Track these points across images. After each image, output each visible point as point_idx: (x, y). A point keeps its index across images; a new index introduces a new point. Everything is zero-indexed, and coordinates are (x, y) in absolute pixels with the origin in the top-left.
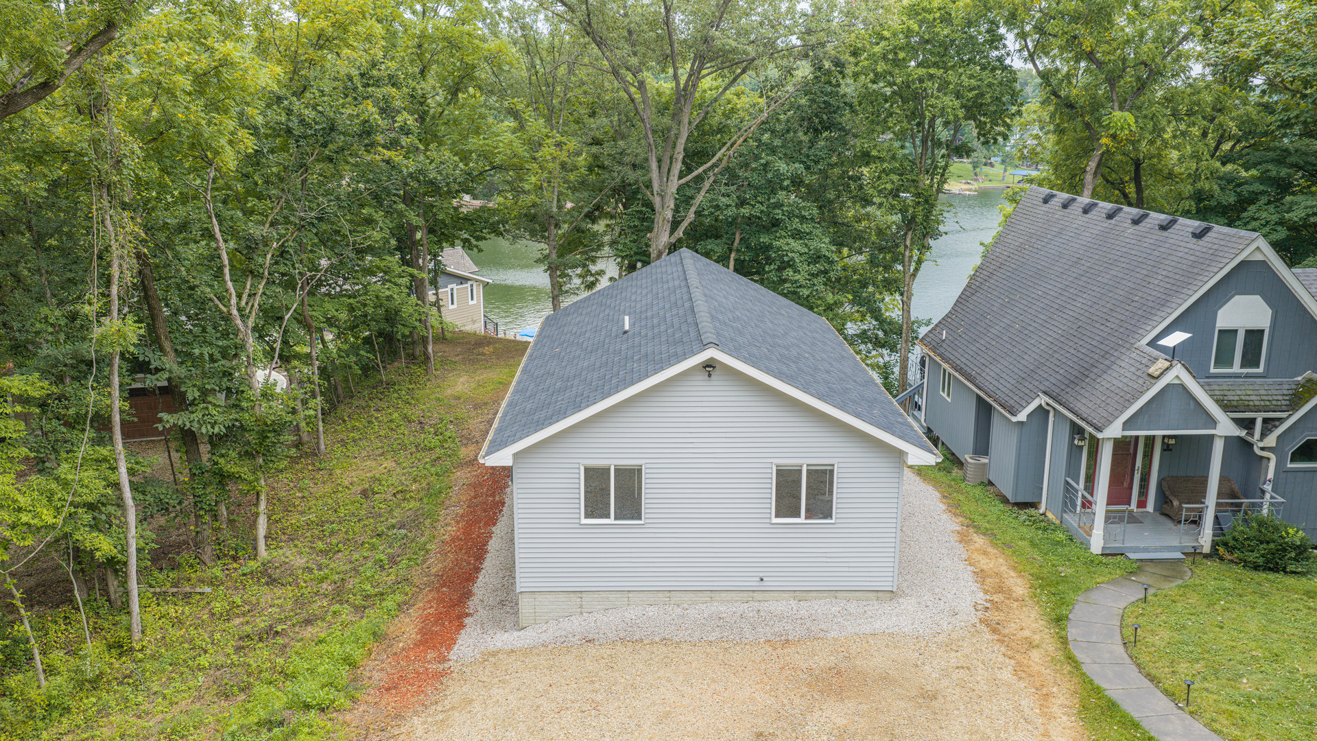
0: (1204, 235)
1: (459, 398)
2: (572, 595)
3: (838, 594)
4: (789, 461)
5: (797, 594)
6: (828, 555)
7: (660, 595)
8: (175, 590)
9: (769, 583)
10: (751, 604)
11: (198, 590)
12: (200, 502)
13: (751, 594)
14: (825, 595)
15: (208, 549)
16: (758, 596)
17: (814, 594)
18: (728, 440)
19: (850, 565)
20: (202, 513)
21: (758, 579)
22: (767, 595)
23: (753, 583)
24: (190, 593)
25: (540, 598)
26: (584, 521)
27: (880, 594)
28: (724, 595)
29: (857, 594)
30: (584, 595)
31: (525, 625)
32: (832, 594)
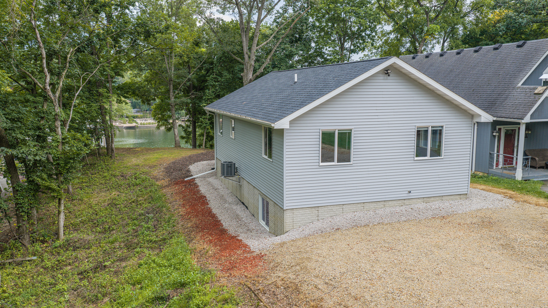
0: (524, 45)
1: (138, 165)
2: (313, 209)
3: (444, 198)
4: (422, 124)
5: (425, 199)
6: (440, 176)
7: (359, 205)
8: (10, 261)
9: (413, 195)
10: (404, 207)
11: (28, 259)
12: (21, 207)
13: (403, 201)
14: (437, 199)
15: (27, 237)
16: (406, 202)
17: (432, 199)
18: (395, 114)
19: (450, 181)
20: (23, 214)
21: (407, 192)
22: (411, 201)
23: (405, 195)
24: (22, 261)
25: (295, 212)
26: (321, 164)
27: (462, 196)
28: (390, 203)
29: (452, 197)
30: (320, 209)
31: (287, 230)
32: (441, 198)
